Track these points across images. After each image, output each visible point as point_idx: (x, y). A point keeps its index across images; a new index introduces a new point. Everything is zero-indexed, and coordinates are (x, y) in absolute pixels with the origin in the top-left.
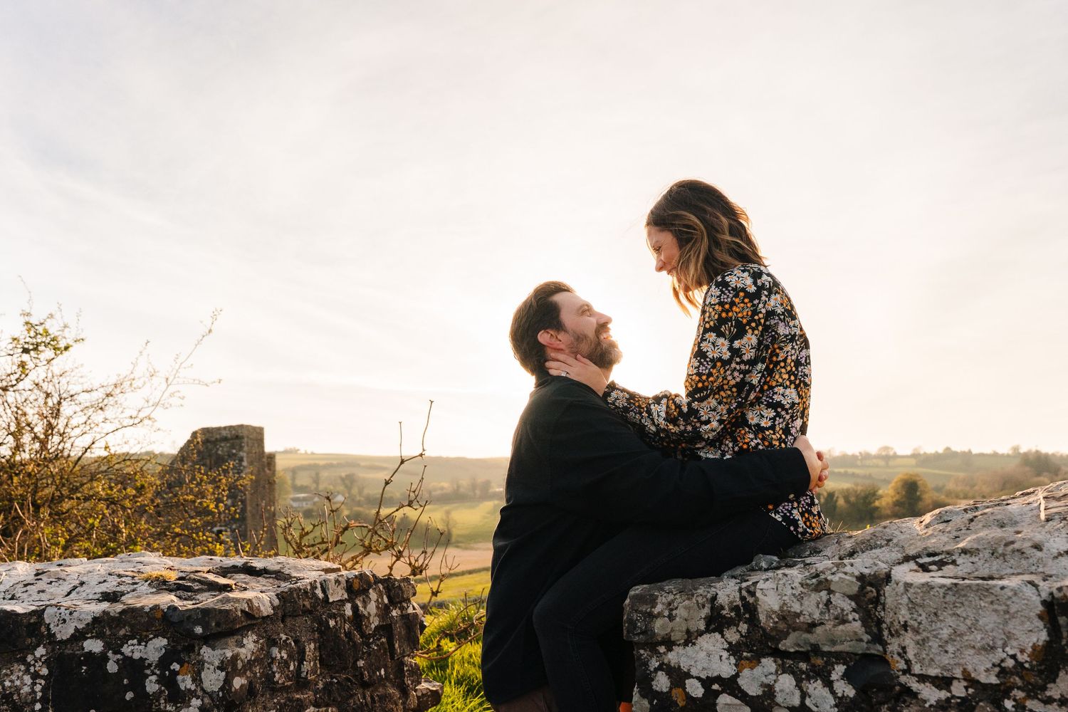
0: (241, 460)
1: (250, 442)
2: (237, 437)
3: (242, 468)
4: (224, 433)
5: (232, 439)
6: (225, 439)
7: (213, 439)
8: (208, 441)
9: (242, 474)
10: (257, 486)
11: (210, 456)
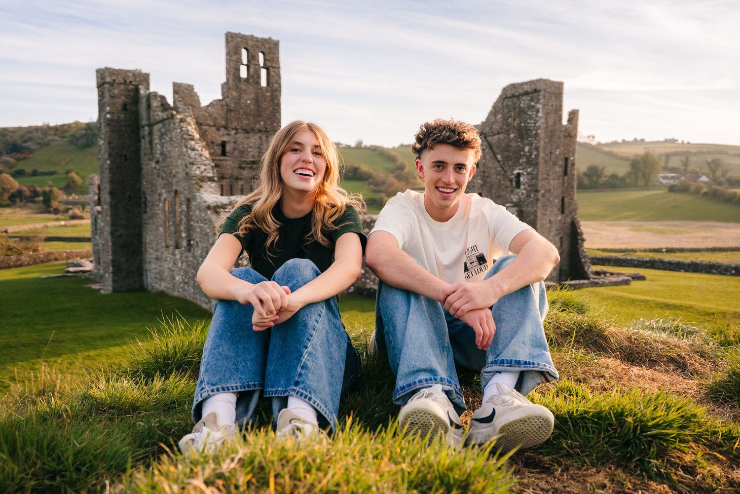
1: (546, 94)
2: (536, 91)
4: (526, 88)
5: (532, 93)
6: (527, 93)
7: (517, 94)
8: (513, 96)
9: (538, 124)
10: (551, 136)
11: (514, 109)
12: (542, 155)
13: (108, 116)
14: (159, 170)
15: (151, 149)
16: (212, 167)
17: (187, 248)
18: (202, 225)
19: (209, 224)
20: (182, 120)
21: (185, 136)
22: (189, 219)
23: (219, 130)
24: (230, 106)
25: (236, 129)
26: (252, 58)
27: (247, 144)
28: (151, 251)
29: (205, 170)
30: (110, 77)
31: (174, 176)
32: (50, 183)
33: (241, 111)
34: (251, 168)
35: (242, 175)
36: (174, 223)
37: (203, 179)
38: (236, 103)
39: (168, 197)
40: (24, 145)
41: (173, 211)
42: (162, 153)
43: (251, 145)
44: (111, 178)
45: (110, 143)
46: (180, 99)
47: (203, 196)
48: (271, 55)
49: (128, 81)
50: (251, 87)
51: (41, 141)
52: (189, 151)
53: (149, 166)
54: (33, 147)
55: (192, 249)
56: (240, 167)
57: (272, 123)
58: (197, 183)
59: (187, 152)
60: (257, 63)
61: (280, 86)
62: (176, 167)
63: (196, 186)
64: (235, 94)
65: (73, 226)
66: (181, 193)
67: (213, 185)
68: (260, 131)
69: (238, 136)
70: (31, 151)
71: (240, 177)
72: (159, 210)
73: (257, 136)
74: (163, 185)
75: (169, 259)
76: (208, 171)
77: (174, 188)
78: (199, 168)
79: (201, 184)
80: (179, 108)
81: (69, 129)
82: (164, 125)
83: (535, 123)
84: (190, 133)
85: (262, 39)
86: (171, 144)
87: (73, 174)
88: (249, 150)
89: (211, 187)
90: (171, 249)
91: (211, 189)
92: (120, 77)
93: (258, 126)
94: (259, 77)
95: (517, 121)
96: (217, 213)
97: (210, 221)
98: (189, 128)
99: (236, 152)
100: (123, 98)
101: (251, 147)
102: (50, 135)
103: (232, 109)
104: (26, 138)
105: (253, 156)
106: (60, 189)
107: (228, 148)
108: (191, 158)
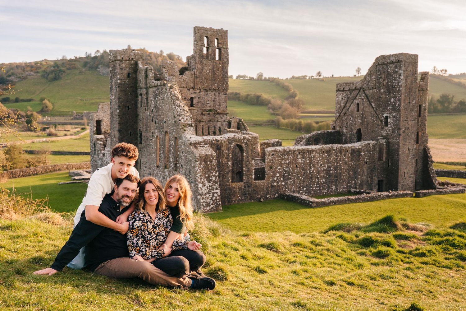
0: (400, 75)
1: (406, 64)
2: (399, 61)
3: (400, 80)
4: (392, 59)
5: (396, 63)
6: (393, 63)
7: (386, 63)
8: (383, 64)
9: (400, 84)
10: (409, 92)
11: (384, 72)
12: (403, 104)
13: (119, 81)
14: (153, 117)
15: (147, 103)
16: (191, 117)
17: (174, 168)
18: (186, 155)
19: (192, 154)
20: (171, 87)
21: (173, 98)
22: (176, 151)
23: (189, 90)
24: (197, 75)
25: (200, 89)
26: (210, 43)
27: (207, 99)
28: (145, 169)
29: (187, 119)
30: (120, 56)
31: (165, 122)
32: (29, 108)
33: (203, 77)
34: (209, 114)
35: (203, 119)
36: (164, 152)
37: (185, 126)
38: (200, 73)
39: (160, 135)
40: (8, 78)
41: (163, 144)
42: (155, 107)
43: (209, 99)
44: (119, 121)
45: (119, 99)
46: (167, 71)
47: (187, 136)
48: (222, 40)
49: (131, 59)
50: (210, 62)
51: (21, 76)
52: (177, 108)
53: (144, 114)
54: (15, 80)
55: (178, 169)
56: (202, 114)
57: (222, 85)
58: (182, 128)
59: (175, 108)
60: (214, 46)
61: (228, 60)
62: (167, 117)
63: (182, 130)
64: (199, 66)
65: (52, 142)
66: (170, 133)
67: (192, 129)
68: (215, 90)
69: (201, 93)
70: (13, 83)
71: (202, 120)
72: (152, 142)
73: (213, 93)
74: (156, 127)
75: (159, 174)
76: (188, 120)
77: (165, 130)
78: (183, 118)
79: (185, 128)
80: (166, 77)
81: (41, 66)
82: (158, 89)
83: (398, 83)
84: (176, 95)
85: (217, 30)
86: (163, 102)
87: (46, 101)
88: (208, 103)
89: (190, 130)
90: (161, 168)
91: (190, 132)
92: (126, 56)
93: (213, 87)
94: (215, 55)
95: (386, 81)
96: (196, 147)
97: (193, 153)
98: (176, 92)
99: (200, 104)
100: (128, 69)
101: (209, 101)
102: (27, 71)
103: (198, 76)
104: (10, 73)
105: (209, 107)
106: (38, 112)
107: (195, 102)
108: (178, 112)
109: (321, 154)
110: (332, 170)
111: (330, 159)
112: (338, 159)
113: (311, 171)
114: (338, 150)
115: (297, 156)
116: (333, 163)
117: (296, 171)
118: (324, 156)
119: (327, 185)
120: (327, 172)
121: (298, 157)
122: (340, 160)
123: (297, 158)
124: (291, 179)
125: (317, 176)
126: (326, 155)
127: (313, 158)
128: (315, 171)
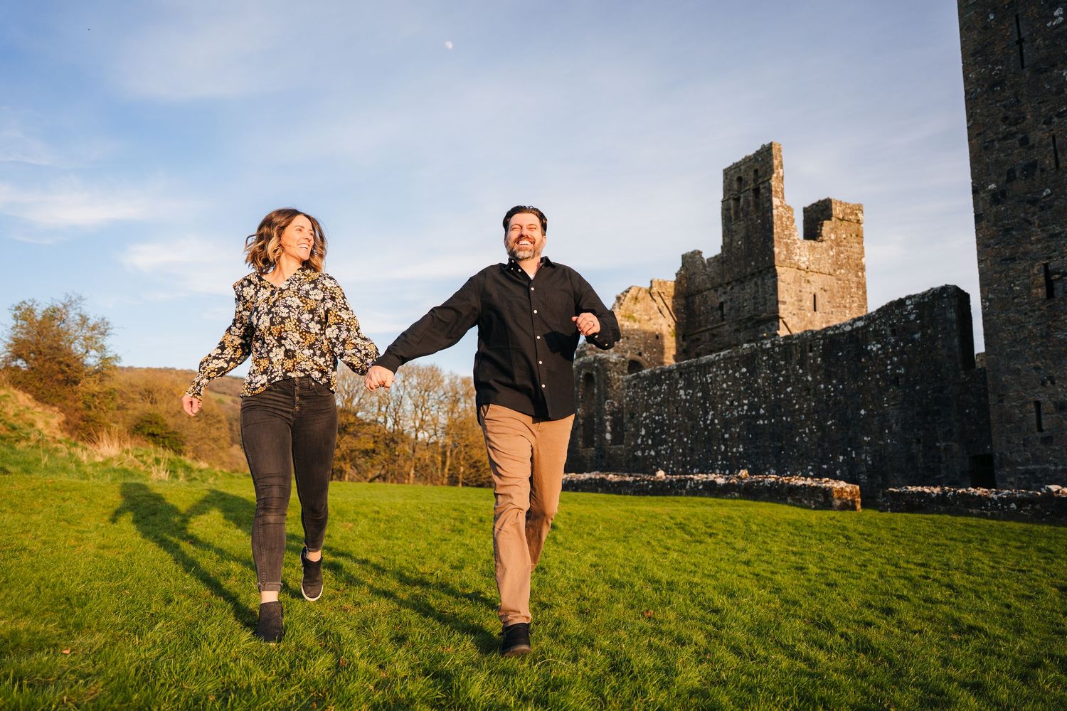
109: (730, 372)
110: (763, 417)
111: (756, 382)
112: (781, 379)
113: (708, 422)
114: (777, 349)
115: (677, 383)
116: (765, 392)
117: (675, 421)
118: (737, 374)
119: (751, 462)
120: (750, 420)
121: (679, 386)
122: (787, 383)
123: (676, 388)
124: (665, 442)
125: (723, 435)
126: (744, 370)
127: (711, 383)
128: (716, 421)
